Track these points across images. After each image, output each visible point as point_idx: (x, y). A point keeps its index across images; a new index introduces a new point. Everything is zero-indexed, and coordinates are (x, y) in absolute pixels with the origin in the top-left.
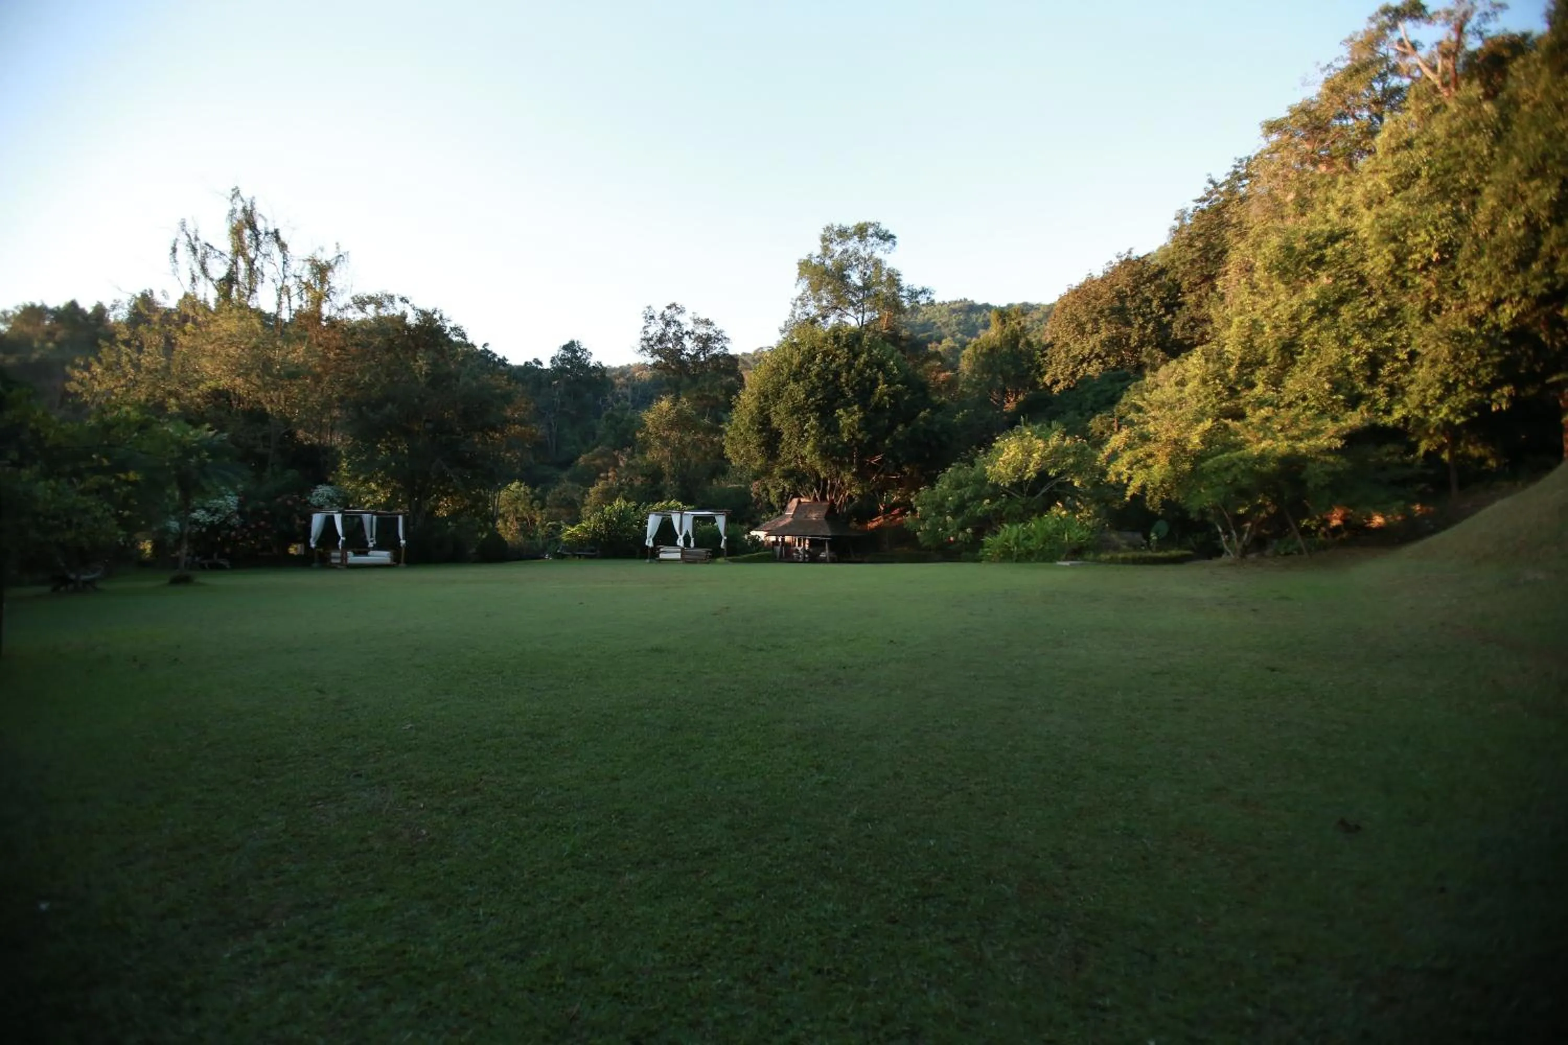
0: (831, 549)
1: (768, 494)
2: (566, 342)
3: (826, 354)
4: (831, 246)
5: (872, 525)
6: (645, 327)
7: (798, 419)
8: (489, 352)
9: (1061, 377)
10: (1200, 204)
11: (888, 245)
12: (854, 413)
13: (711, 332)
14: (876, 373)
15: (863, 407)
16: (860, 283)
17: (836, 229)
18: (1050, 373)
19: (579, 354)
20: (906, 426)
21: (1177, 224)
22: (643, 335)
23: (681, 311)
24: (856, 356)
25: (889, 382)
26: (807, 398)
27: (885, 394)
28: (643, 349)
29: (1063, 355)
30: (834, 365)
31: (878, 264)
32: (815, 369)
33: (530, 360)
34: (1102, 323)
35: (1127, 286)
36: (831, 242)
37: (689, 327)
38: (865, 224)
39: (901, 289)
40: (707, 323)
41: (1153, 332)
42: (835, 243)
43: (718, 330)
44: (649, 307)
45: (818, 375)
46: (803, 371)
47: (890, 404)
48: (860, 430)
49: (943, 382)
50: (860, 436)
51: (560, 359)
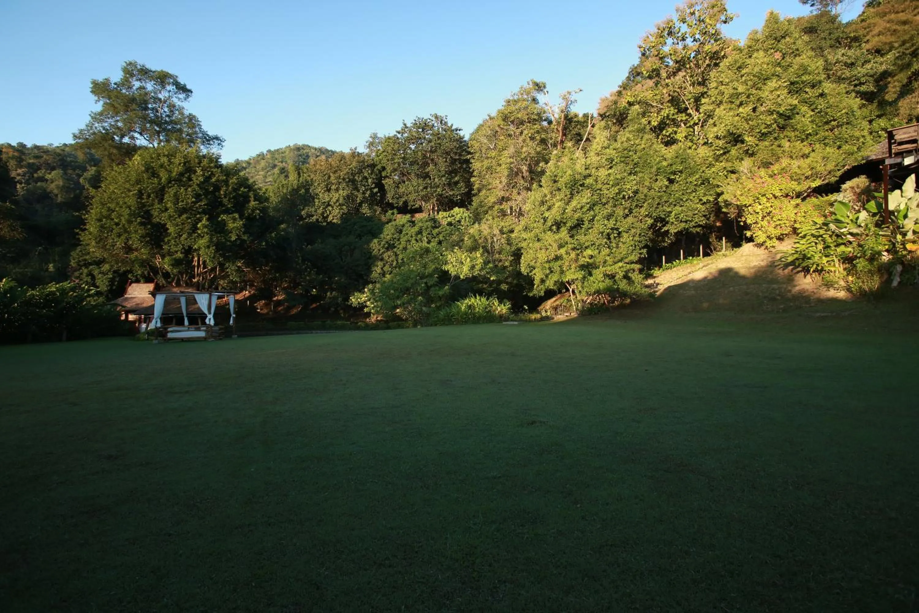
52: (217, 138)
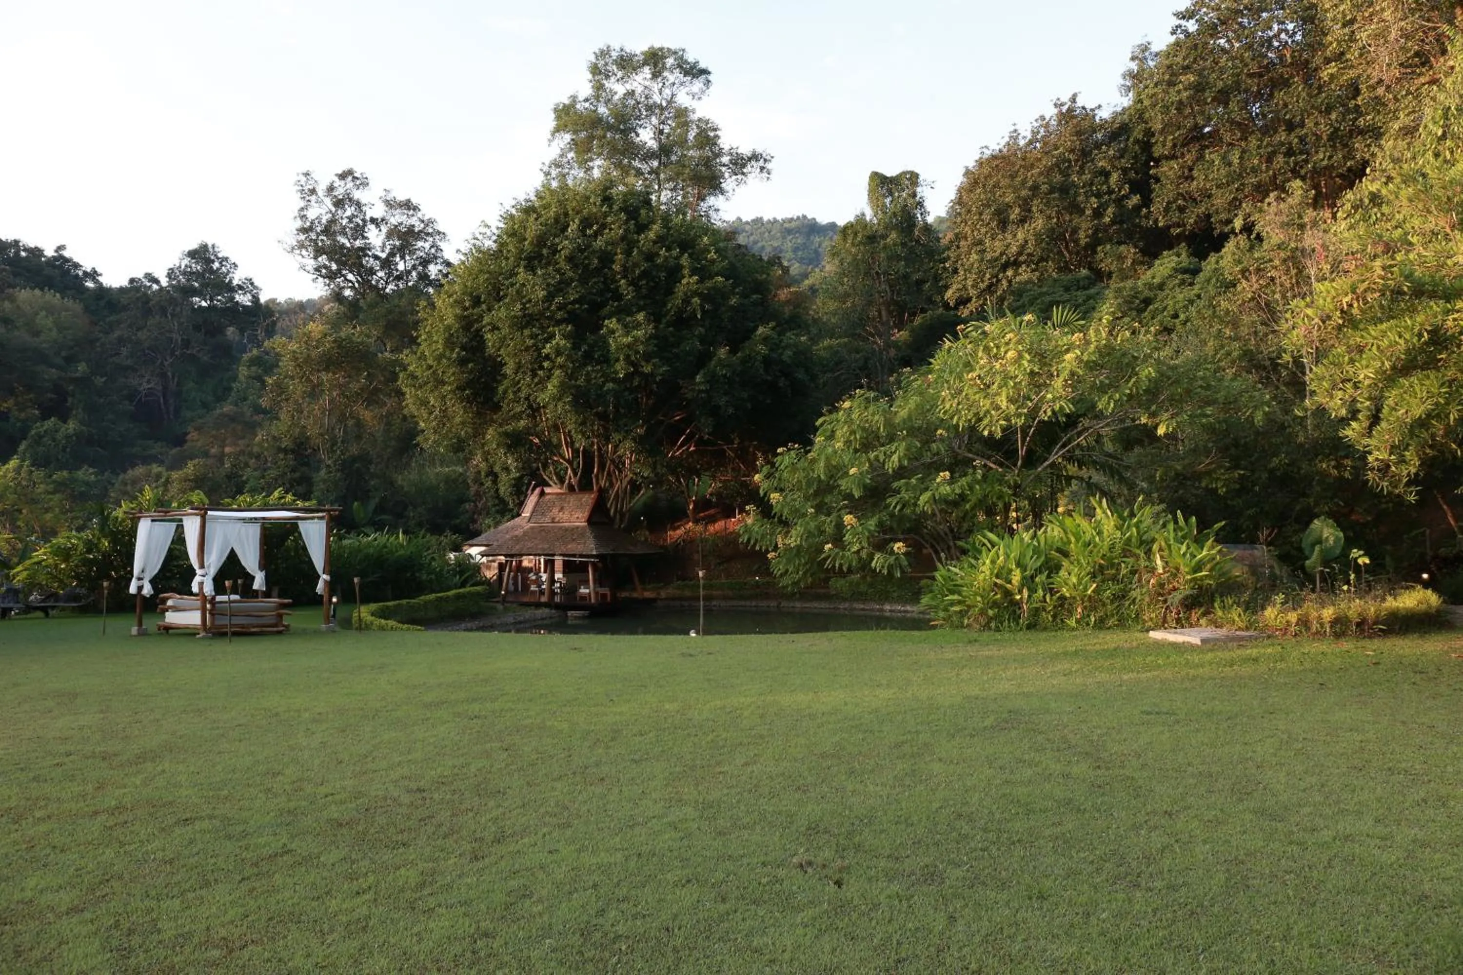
0: (599, 582)
1: (495, 482)
2: (194, 246)
3: (586, 223)
4: (607, 84)
5: (675, 535)
6: (302, 209)
7: (533, 336)
8: (67, 260)
9: (972, 292)
10: (1183, 22)
11: (697, 85)
12: (638, 325)
13: (414, 221)
14: (677, 258)
15: (656, 317)
16: (652, 144)
17: (614, 55)
18: (955, 287)
19: (216, 265)
20: (733, 351)
21: (1134, 66)
22: (299, 224)
23: (363, 183)
24: (642, 228)
25: (703, 272)
26: (549, 298)
27: (695, 293)
28: (301, 246)
29: (974, 257)
30: (599, 243)
31: (682, 114)
32: (566, 246)
33: (140, 275)
34: (1036, 205)
35: (1072, 151)
36: (607, 77)
37: (378, 211)
38: (661, 49)
39: (719, 154)
40: (408, 206)
41: (1113, 222)
42: (613, 79)
43: (426, 218)
44: (307, 174)
45: (570, 259)
46: (545, 251)
47: (704, 312)
48: (647, 357)
49: (788, 302)
50: (647, 369)
51: (184, 273)
52: (755, 157)
